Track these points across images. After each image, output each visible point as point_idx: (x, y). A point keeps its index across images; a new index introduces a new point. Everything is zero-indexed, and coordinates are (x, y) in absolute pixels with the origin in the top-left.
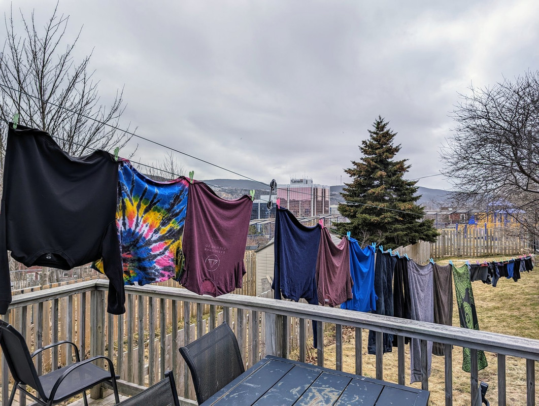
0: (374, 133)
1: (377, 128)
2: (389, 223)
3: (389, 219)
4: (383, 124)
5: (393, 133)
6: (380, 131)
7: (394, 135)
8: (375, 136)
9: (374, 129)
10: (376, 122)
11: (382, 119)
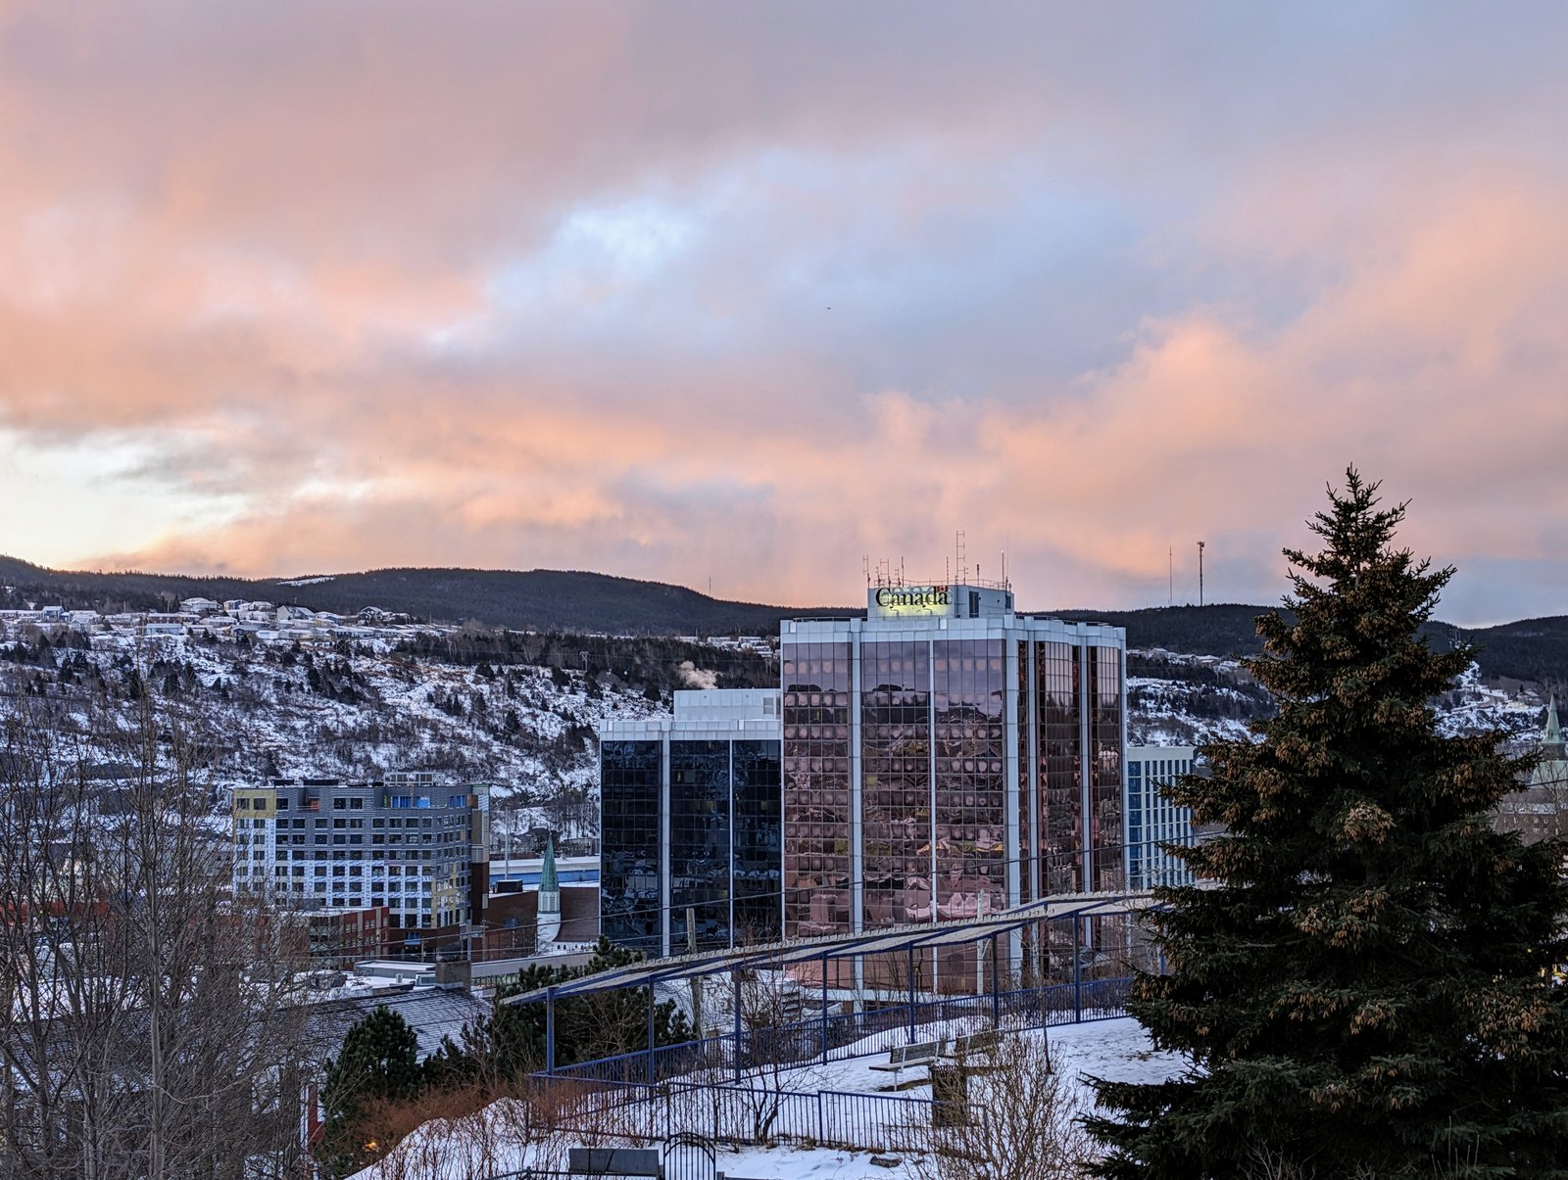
0: (1322, 568)
1: (1336, 540)
2: (1407, 1113)
3: (1412, 1093)
4: (1372, 513)
5: (1425, 575)
6: (1356, 559)
7: (1438, 580)
8: (1325, 584)
9: (1320, 547)
10: (1329, 509)
11: (1364, 487)
